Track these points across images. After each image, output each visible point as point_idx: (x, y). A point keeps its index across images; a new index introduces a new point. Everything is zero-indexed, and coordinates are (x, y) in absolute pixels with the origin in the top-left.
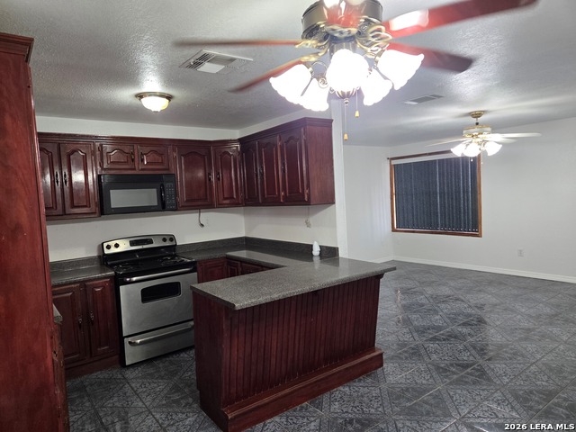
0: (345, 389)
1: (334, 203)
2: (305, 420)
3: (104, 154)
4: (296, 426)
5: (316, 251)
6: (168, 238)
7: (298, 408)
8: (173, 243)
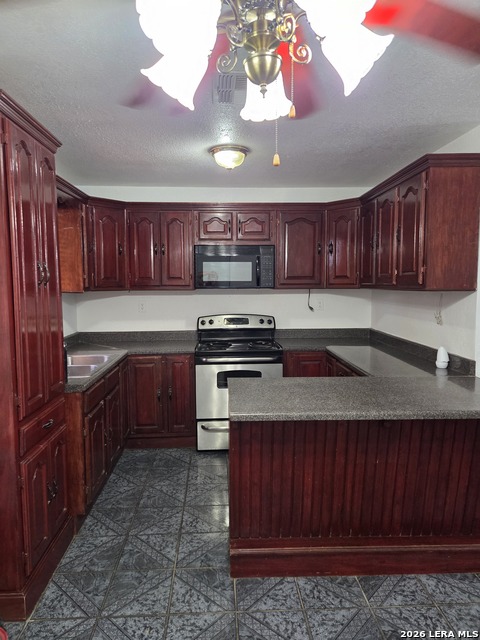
0: (429, 582)
1: (474, 290)
2: (336, 602)
3: (201, 223)
4: (319, 604)
5: (442, 361)
6: (266, 320)
7: (340, 579)
8: (272, 326)
